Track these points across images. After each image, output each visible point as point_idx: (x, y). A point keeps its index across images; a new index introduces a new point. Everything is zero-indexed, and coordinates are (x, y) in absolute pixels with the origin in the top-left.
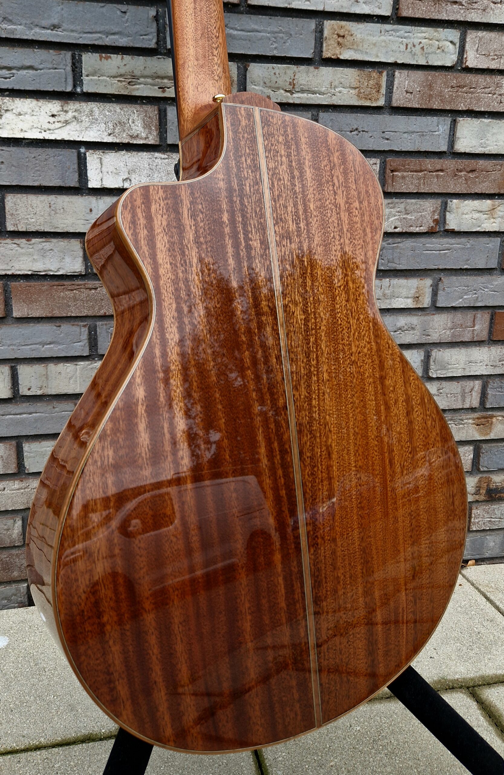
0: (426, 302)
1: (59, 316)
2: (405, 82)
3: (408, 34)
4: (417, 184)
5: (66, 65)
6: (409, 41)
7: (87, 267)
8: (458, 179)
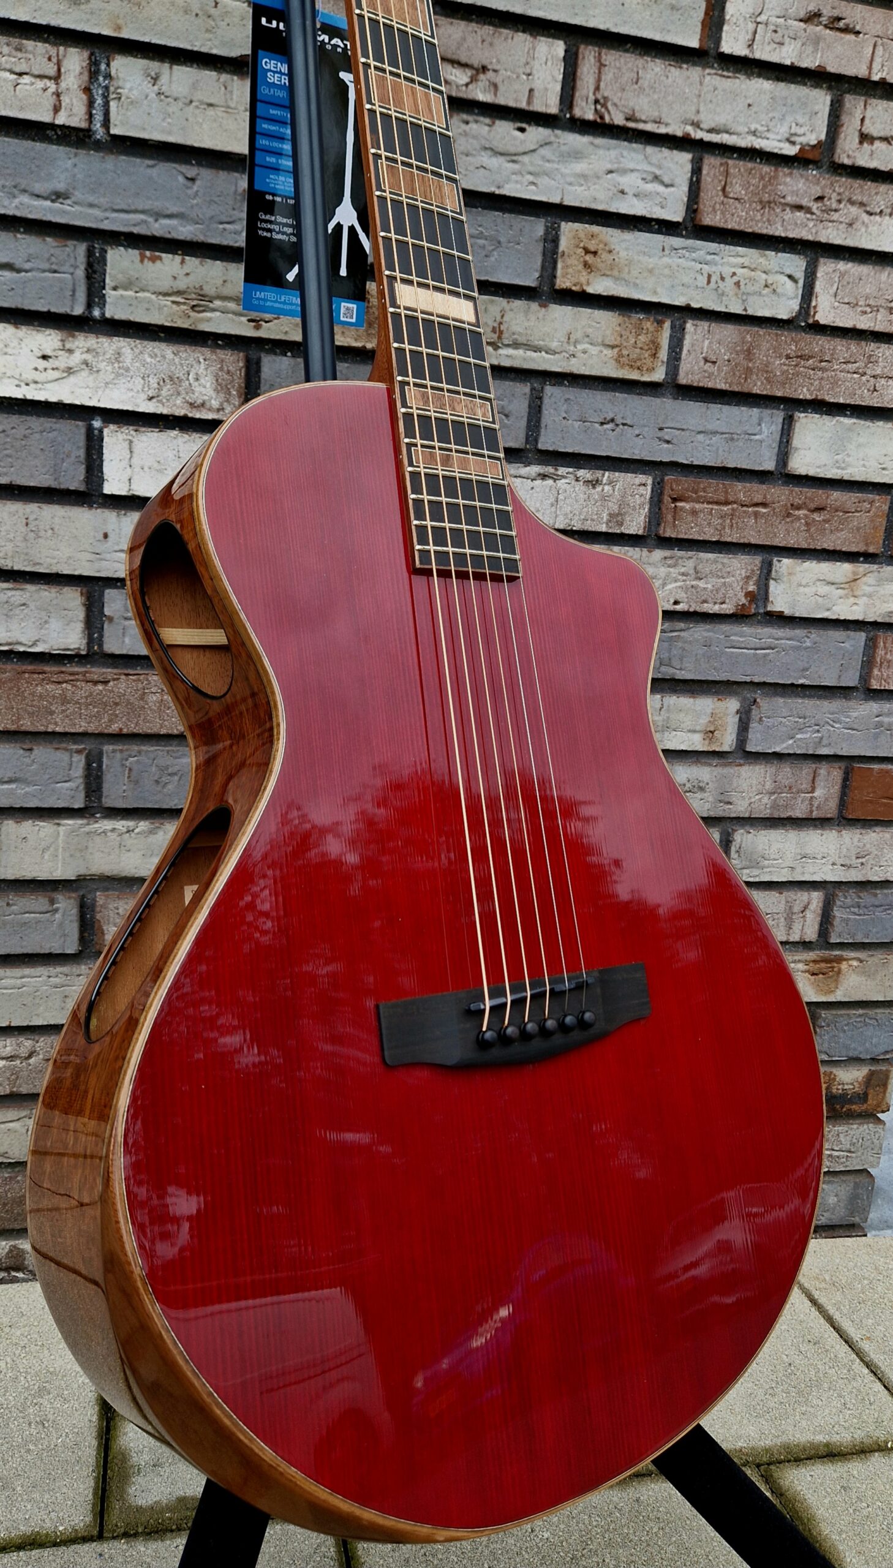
0: (727, 741)
1: (31, 729)
2: (703, 341)
3: (713, 256)
4: (719, 527)
5: (76, 267)
6: (714, 269)
7: (90, 643)
8: (792, 522)
